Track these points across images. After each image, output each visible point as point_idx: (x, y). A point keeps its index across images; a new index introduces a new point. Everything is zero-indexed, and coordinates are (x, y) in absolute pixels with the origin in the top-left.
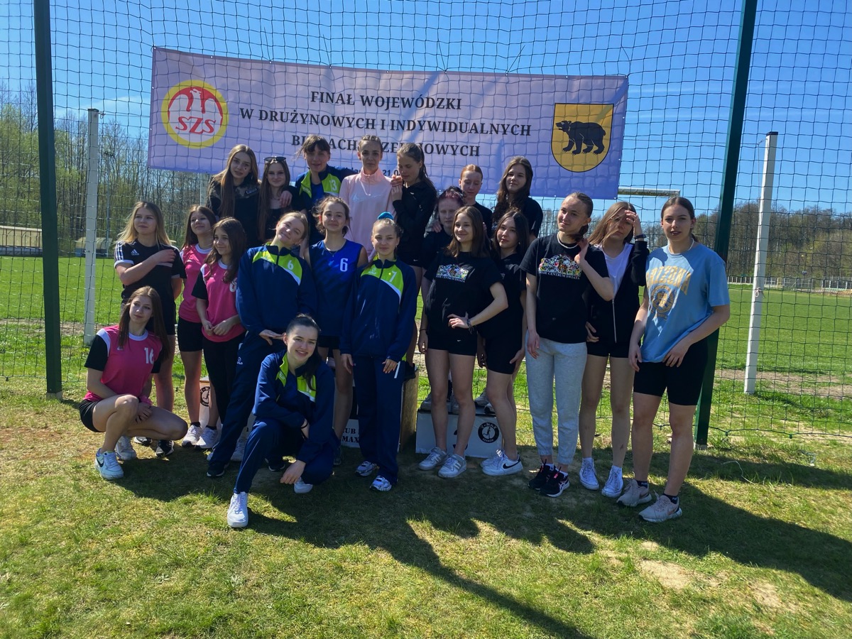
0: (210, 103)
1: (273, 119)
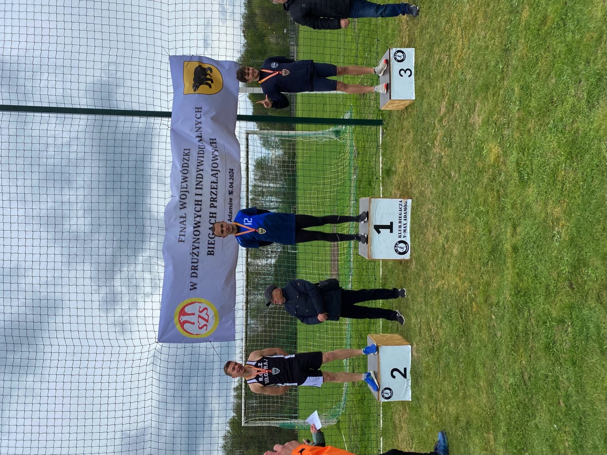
0: (187, 310)
1: (196, 268)
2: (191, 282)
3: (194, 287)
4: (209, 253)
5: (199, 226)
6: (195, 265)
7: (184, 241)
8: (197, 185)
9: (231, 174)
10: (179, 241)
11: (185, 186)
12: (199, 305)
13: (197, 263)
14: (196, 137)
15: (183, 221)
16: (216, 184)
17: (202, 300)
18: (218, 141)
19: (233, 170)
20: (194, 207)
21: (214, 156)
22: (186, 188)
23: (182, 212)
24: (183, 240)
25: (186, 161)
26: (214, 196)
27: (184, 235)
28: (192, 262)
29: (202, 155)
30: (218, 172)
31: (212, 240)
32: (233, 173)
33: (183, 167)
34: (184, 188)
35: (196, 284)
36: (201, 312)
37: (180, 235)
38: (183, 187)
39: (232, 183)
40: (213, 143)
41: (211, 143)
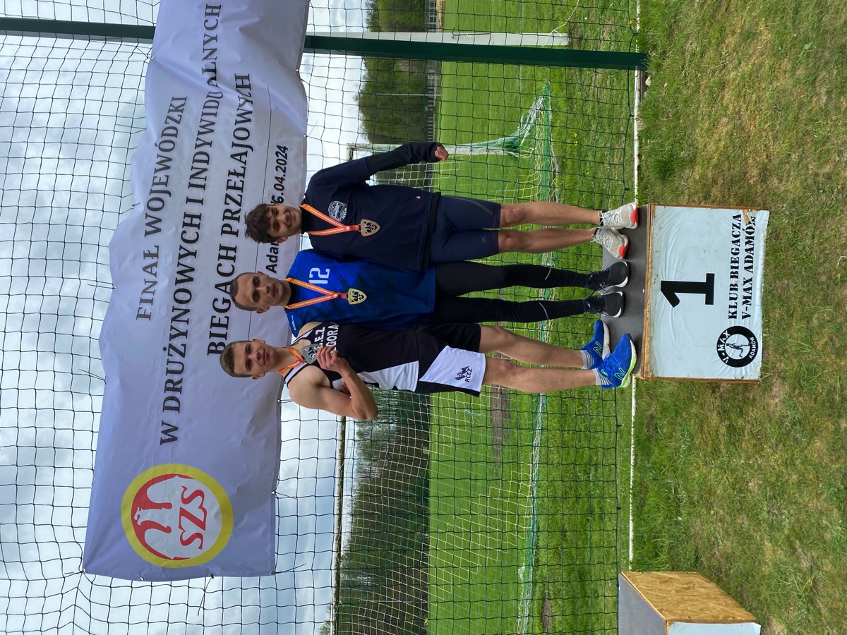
0: (154, 494)
1: (178, 386)
2: (163, 423)
3: (170, 435)
4: (213, 348)
5: (191, 279)
6: (176, 378)
7: (149, 317)
8: (192, 177)
9: (280, 157)
10: (139, 316)
11: (164, 180)
12: (184, 482)
13: (180, 372)
14: (204, 71)
15: (151, 266)
16: (241, 178)
17: (190, 471)
18: (255, 81)
19: (285, 149)
20: (181, 230)
21: (240, 112)
22: (166, 184)
23: (149, 243)
24: (148, 313)
25: (172, 124)
26: (234, 207)
27: (151, 301)
28: (169, 372)
29: (213, 111)
30: (249, 150)
31: (222, 316)
32: (286, 157)
33: (163, 135)
34: (160, 183)
35: (176, 429)
36: (186, 501)
37: (142, 301)
38: (157, 180)
39: (282, 179)
40: (243, 86)
41: (238, 86)
